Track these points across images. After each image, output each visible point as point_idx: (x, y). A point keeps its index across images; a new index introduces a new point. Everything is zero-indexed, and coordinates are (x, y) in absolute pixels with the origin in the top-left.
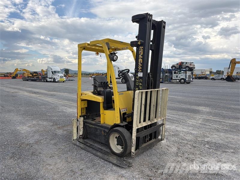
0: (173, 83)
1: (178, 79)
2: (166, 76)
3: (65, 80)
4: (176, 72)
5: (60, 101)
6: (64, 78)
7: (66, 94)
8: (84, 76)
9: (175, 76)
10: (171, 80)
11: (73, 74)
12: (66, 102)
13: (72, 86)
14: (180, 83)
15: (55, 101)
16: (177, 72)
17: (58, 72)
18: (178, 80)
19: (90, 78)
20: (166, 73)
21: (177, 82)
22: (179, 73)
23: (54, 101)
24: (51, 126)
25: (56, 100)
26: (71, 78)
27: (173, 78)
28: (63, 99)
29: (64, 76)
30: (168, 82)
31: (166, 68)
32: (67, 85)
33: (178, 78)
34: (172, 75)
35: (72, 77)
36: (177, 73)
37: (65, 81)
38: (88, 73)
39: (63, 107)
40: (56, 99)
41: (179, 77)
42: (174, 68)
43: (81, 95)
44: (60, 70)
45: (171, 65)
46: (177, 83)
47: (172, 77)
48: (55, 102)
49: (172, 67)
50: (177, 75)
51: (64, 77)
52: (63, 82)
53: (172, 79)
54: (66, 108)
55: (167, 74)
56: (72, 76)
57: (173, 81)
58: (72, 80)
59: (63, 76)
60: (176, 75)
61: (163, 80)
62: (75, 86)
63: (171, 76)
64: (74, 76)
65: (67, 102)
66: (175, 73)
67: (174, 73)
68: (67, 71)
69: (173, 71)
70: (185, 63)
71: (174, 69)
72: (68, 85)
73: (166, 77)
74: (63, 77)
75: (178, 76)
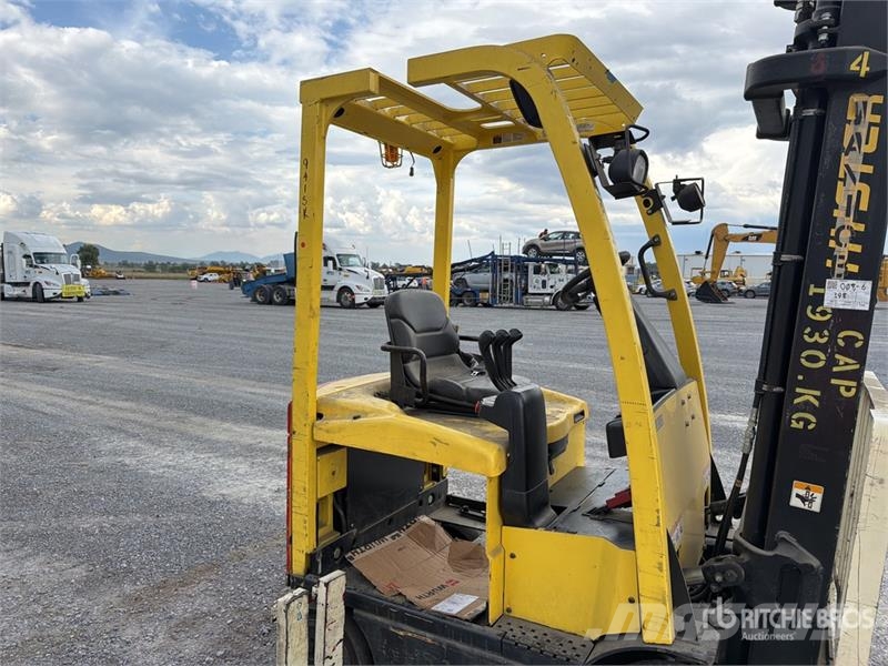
0: (528, 308)
1: (548, 294)
2: (506, 280)
3: (88, 290)
4: (540, 267)
5: (91, 403)
6: (85, 286)
7: (107, 363)
8: (163, 275)
9: (537, 281)
10: (524, 298)
11: (112, 265)
12: (120, 404)
13: (125, 318)
14: (554, 307)
15: (63, 401)
16: (543, 266)
17: (57, 258)
18: (547, 299)
19: (195, 283)
20: (506, 269)
21: (544, 303)
22: (552, 273)
23: (57, 400)
24: (78, 592)
25: (65, 392)
26: (112, 285)
27: (531, 290)
28: (102, 389)
29: (83, 276)
30: (512, 305)
31: (506, 253)
32: (101, 316)
33: (549, 290)
34: (527, 280)
35: (110, 277)
36: (545, 273)
37: (87, 296)
38: (179, 263)
39: (117, 442)
40: (66, 388)
41: (552, 287)
42: (532, 254)
43: (320, 416)
44: (63, 251)
45: (523, 244)
46: (543, 307)
47: (527, 284)
48: (62, 407)
49: (526, 250)
50: (545, 278)
51: (84, 281)
52: (80, 299)
53: (525, 292)
54: (132, 443)
55: (507, 276)
56: (114, 274)
57: (532, 300)
58: (116, 293)
59: (80, 273)
60: (541, 278)
61: (494, 296)
62: (139, 319)
63: (523, 282)
64: (119, 273)
65: (127, 405)
66: (537, 271)
67: (535, 273)
68: (88, 255)
69: (531, 265)
70: (571, 235)
71: (532, 256)
72: (103, 313)
73: (505, 286)
74: (77, 278)
75: (550, 283)
